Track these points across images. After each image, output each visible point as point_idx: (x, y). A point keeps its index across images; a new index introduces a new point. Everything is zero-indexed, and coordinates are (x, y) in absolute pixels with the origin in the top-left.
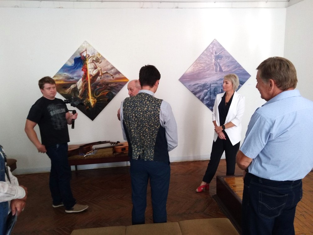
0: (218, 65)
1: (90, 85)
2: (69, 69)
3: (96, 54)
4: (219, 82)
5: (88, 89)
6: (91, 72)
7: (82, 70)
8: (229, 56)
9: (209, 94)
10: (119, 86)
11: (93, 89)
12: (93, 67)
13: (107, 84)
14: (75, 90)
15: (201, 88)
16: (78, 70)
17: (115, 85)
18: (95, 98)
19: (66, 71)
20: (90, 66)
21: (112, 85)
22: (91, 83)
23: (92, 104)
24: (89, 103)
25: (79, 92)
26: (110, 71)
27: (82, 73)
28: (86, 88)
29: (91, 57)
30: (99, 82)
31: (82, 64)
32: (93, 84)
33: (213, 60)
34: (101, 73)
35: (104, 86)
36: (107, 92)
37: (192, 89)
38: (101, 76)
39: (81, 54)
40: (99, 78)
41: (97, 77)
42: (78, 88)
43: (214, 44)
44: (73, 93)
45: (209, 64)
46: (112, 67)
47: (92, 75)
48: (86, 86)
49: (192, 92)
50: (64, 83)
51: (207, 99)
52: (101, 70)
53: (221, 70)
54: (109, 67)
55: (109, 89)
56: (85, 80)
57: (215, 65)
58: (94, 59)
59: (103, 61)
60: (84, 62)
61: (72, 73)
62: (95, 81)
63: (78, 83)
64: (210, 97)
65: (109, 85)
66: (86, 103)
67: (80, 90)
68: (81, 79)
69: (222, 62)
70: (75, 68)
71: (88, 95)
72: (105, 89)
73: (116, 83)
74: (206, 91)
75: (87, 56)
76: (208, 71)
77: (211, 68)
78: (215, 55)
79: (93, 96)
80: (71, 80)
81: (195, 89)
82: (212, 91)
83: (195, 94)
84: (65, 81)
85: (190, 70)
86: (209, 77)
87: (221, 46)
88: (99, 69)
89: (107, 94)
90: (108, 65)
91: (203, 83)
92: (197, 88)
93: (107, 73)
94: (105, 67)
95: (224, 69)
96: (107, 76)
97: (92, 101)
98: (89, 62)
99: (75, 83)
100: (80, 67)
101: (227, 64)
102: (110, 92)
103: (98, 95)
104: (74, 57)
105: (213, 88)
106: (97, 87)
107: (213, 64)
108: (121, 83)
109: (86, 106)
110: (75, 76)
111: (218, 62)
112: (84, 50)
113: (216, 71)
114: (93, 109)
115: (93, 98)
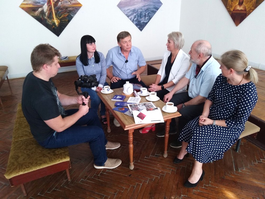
1: (54, 9)
4: (143, 8)
5: (52, 12)
10: (75, 9)
11: (56, 12)
14: (43, 13)
15: (132, 12)
17: (72, 9)
18: (59, 19)
21: (70, 9)
22: (54, 7)
23: (57, 24)
24: (54, 24)
25: (46, 14)
30: (61, 7)
32: (56, 8)
35: (64, 10)
36: (67, 15)
37: (126, 13)
38: (62, 2)
40: (60, 3)
42: (45, 11)
44: (41, 15)
47: (54, 1)
48: (50, 10)
49: (126, 15)
50: (33, 6)
55: (68, 12)
56: (49, 4)
62: (57, 5)
63: (44, 7)
64: (138, 19)
65: (68, 9)
66: (52, 23)
68: (46, 4)
71: (53, 17)
72: (66, 12)
73: (73, 7)
79: (57, 17)
80: (38, 4)
83: (128, 16)
86: (137, 4)
91: (133, 9)
92: (129, 13)
96: (66, 2)
97: (56, 22)
99: (41, 7)
102: (69, 15)
103: (60, 16)
106: (59, 10)
109: (53, 26)
110: (41, 1)
114: (58, 28)
115: (57, 19)
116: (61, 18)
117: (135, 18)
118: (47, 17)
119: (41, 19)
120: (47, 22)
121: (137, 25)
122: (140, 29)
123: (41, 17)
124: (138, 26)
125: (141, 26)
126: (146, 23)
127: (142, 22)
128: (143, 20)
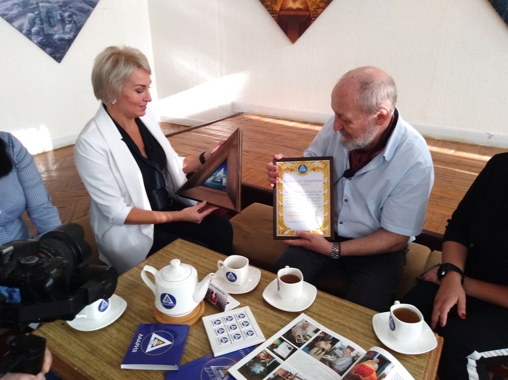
15: (21, 9)
49: (3, 16)
64: (42, 29)
81: (7, 10)
83: (10, 21)
92: (11, 9)
105: (43, 11)
117: (33, 26)
121: (43, 45)
122: (55, 58)
124: (48, 49)
126: (70, 42)
127: (56, 37)
128: (58, 34)
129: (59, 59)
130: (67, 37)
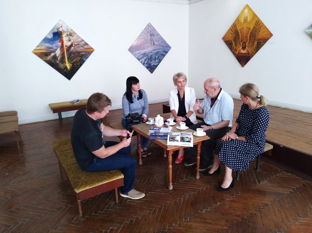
0: (152, 40)
1: (67, 53)
2: (49, 41)
3: (69, 29)
4: (153, 52)
5: (64, 56)
6: (67, 43)
7: (60, 42)
8: (158, 35)
9: (147, 59)
10: (88, 54)
11: (68, 56)
12: (67, 39)
13: (79, 53)
14: (55, 57)
15: (143, 56)
16: (56, 42)
17: (85, 53)
18: (71, 63)
19: (47, 43)
20: (65, 39)
21: (83, 53)
22: (67, 52)
23: (69, 68)
24: (66, 68)
25: (58, 59)
26: (81, 43)
27: (60, 44)
28: (63, 55)
29: (66, 32)
30: (73, 51)
31: (59, 37)
32: (69, 52)
33: (149, 37)
34: (74, 44)
35: (77, 54)
36: (79, 59)
37: (137, 57)
38: (74, 46)
39: (58, 29)
40: (72, 48)
41: (71, 47)
42: (57, 55)
43: (149, 26)
44: (53, 60)
45: (146, 40)
46: (82, 40)
47: (67, 46)
48: (63, 54)
49: (137, 58)
50: (46, 51)
51: (147, 63)
52: (74, 42)
53: (154, 44)
54: (80, 40)
55: (80, 57)
56: (62, 49)
57: (151, 40)
58: (68, 33)
59: (75, 35)
60: (61, 36)
61: (52, 44)
62: (70, 50)
63: (57, 51)
64: (148, 62)
65: (81, 53)
66: (64, 67)
67: (58, 57)
68: (59, 49)
69: (154, 38)
70: (53, 40)
71: (65, 61)
72: (78, 56)
73: (85, 52)
74: (145, 57)
75: (63, 31)
76: (146, 44)
77: (148, 42)
78: (150, 33)
79: (69, 61)
80: (51, 49)
81: (139, 56)
82: (149, 57)
83: (139, 60)
84: (47, 50)
85: (135, 43)
86: (147, 48)
87: (153, 27)
88: (72, 41)
89: (80, 60)
90: (78, 38)
91: (144, 52)
92: (140, 56)
93: (78, 44)
94: (77, 40)
95: (156, 43)
96: (79, 47)
97: (68, 65)
98: (64, 35)
99: (54, 52)
100: (58, 39)
101: (158, 40)
102: (82, 59)
103: (73, 61)
104: (53, 32)
105: (149, 56)
106: (72, 55)
107: (149, 40)
108: (89, 52)
109: (64, 70)
110: (54, 46)
111: (152, 38)
112: (60, 26)
113: (151, 44)
114: (69, 71)
115: (69, 63)
116: (73, 62)
117: (145, 61)
118: (59, 61)
119: (53, 64)
120: (59, 66)
121: (147, 68)
122: (151, 72)
123: (53, 61)
124: (149, 69)
125: (151, 69)
126: (157, 66)
127: (152, 64)
128: (153, 63)
129: (152, 72)
130: (156, 64)
